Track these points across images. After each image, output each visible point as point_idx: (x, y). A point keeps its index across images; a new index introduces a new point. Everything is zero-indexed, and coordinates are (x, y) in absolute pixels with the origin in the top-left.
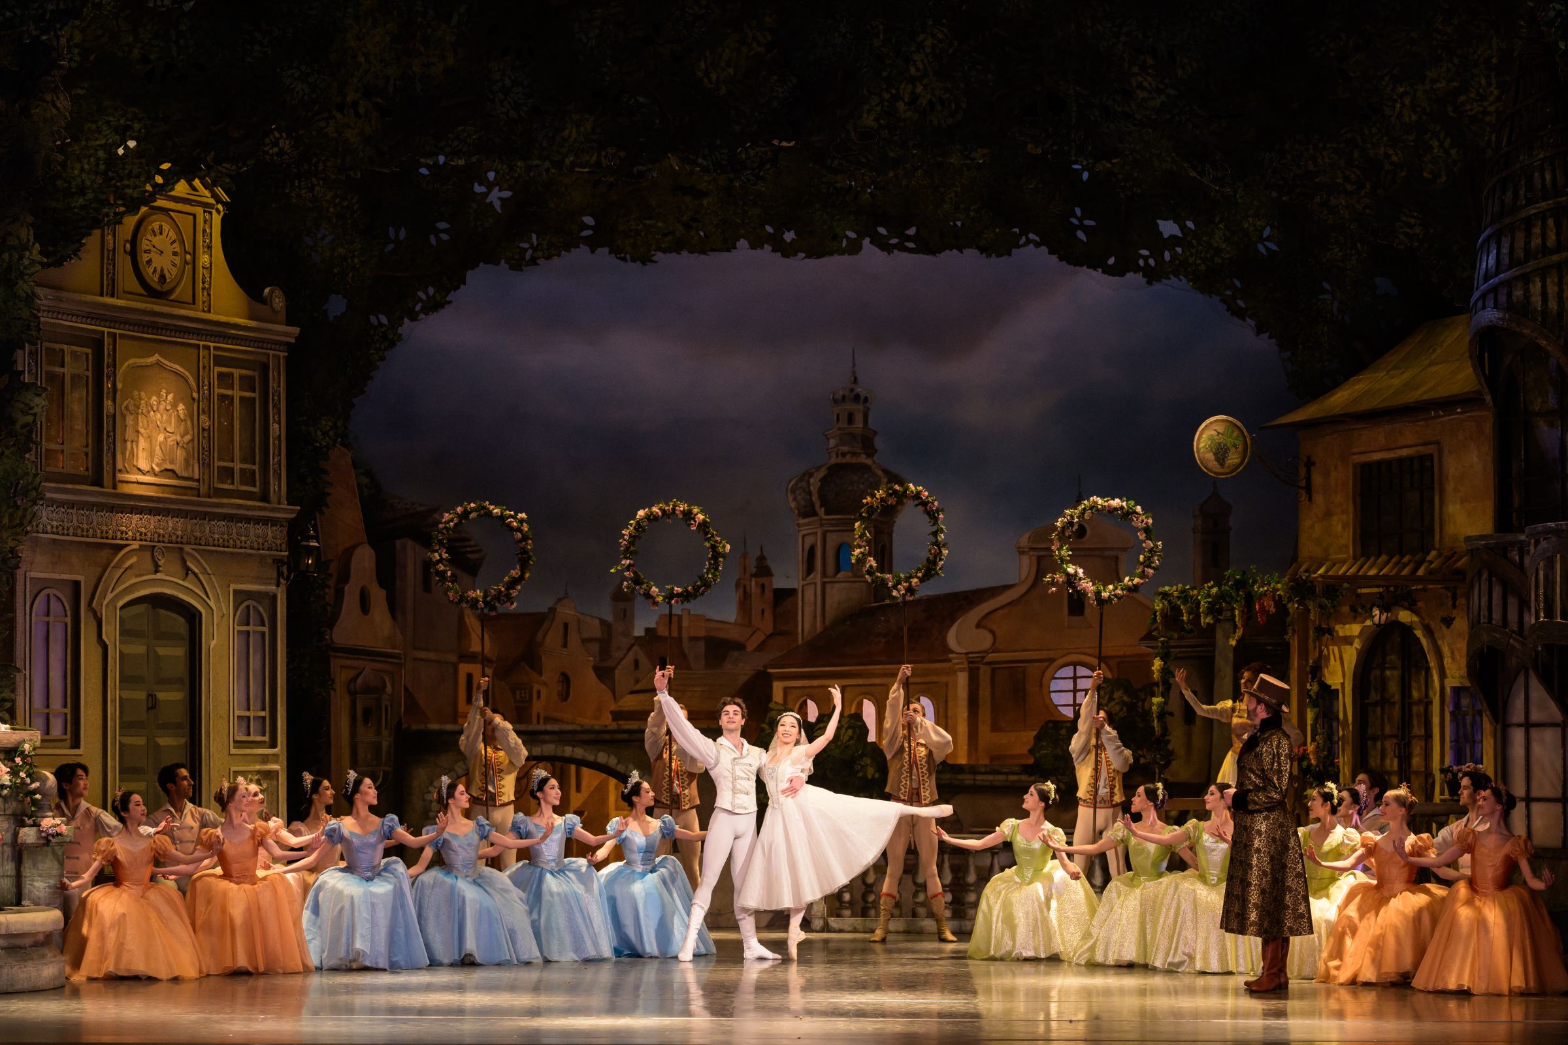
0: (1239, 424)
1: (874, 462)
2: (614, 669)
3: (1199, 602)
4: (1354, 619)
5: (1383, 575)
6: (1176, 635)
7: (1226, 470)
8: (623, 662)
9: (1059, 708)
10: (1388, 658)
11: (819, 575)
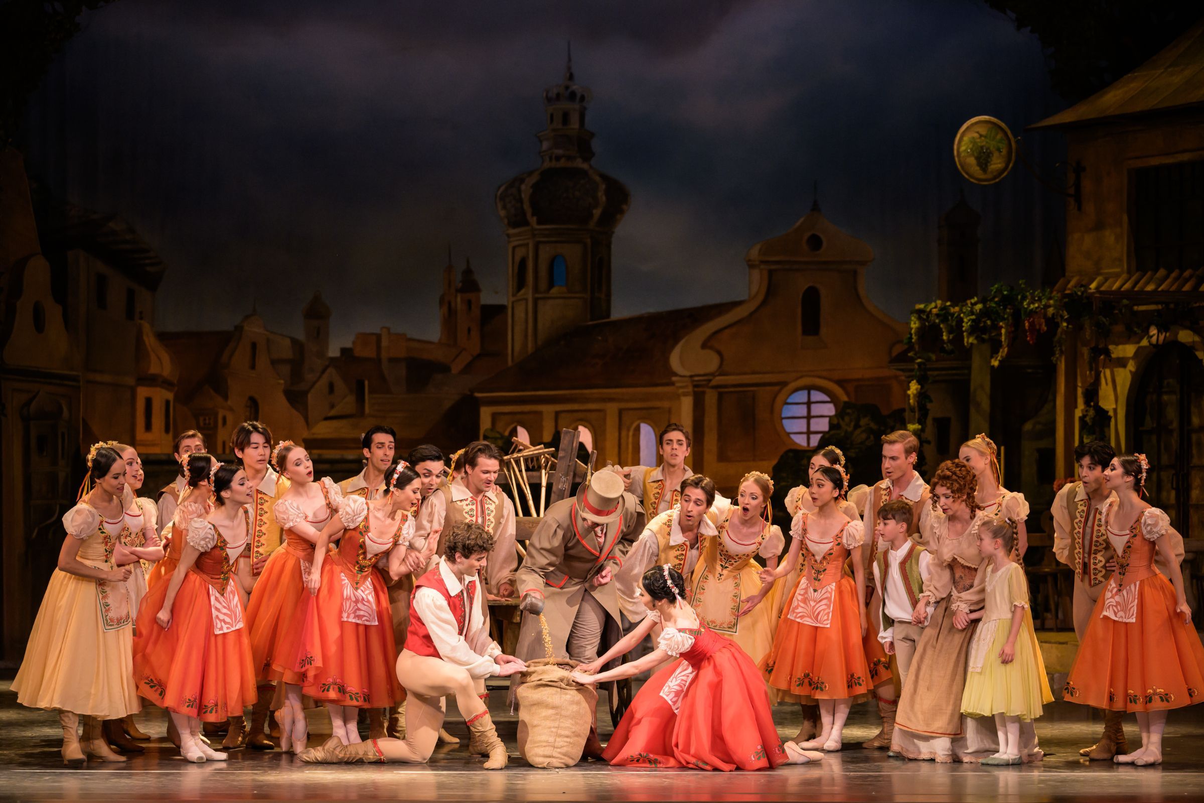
0: (1003, 125)
1: (591, 167)
2: (306, 393)
3: (961, 320)
4: (1127, 340)
5: (1162, 291)
6: (934, 357)
7: (989, 176)
8: (317, 386)
9: (792, 436)
10: (1166, 382)
11: (531, 292)
